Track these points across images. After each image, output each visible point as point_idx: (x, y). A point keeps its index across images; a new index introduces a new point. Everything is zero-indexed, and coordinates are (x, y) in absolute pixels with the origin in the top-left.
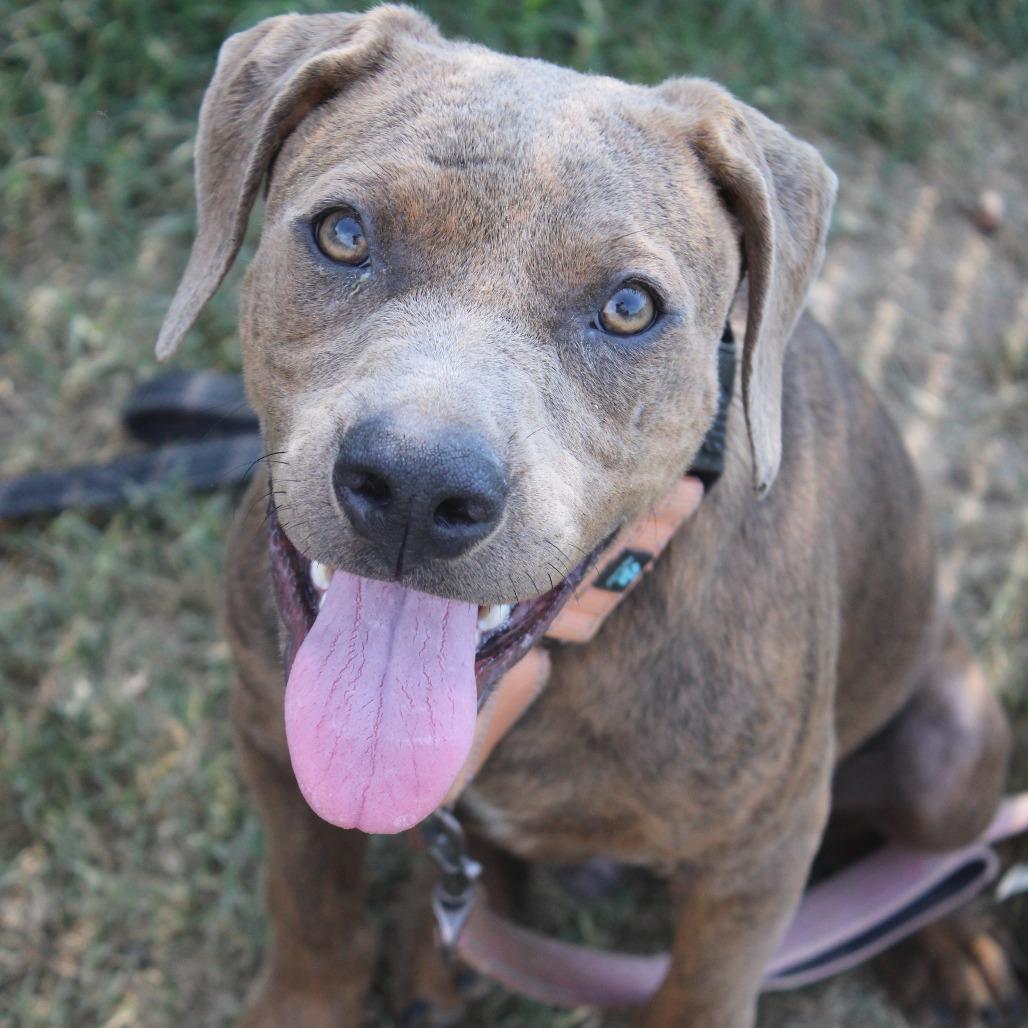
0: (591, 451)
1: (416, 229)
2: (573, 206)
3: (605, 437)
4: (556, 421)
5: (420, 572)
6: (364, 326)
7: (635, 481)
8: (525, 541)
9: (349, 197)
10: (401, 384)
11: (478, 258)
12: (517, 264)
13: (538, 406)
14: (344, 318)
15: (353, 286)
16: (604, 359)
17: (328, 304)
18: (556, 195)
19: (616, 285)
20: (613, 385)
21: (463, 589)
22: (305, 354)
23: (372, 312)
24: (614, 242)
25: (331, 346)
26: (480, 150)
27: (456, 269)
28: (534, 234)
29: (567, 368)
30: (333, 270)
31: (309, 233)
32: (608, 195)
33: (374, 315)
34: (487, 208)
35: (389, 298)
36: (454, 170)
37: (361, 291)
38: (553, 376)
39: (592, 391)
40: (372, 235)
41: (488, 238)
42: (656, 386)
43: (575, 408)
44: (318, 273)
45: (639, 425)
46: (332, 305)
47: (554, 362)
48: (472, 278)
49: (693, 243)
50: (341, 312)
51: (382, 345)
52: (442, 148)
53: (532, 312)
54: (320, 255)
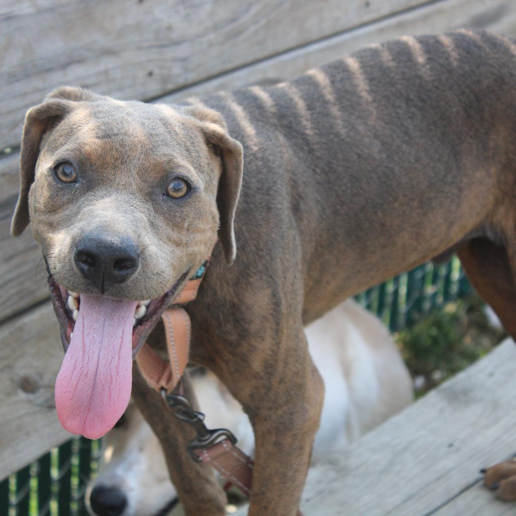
0: (170, 240)
1: (95, 164)
2: (153, 149)
3: (175, 235)
4: (155, 231)
5: (111, 290)
6: (79, 204)
7: (190, 249)
8: (149, 274)
9: (67, 157)
10: (95, 221)
11: (119, 172)
12: (134, 172)
13: (147, 225)
14: (70, 202)
15: (73, 189)
16: (170, 207)
17: (63, 197)
18: (147, 145)
19: (172, 178)
20: (175, 216)
21: (128, 295)
22: (57, 216)
23: (81, 198)
24: (170, 161)
25: (67, 212)
26: (116, 131)
27: (111, 177)
28: (139, 160)
29: (156, 211)
30: (64, 185)
31: (53, 172)
32: (166, 145)
33: (82, 199)
34: (121, 153)
35: (87, 191)
36: (106, 139)
37: (76, 191)
38: (151, 214)
39: (167, 219)
40: (78, 170)
41: (122, 163)
42: (192, 215)
43: (161, 225)
44: (58, 187)
45: (188, 230)
46: (65, 197)
47: (152, 208)
48: (117, 180)
49: (202, 164)
50: (69, 199)
51: (86, 209)
52: (100, 133)
53: (140, 190)
54: (59, 181)
